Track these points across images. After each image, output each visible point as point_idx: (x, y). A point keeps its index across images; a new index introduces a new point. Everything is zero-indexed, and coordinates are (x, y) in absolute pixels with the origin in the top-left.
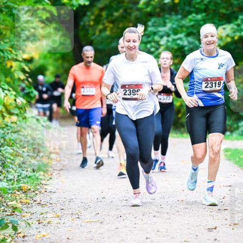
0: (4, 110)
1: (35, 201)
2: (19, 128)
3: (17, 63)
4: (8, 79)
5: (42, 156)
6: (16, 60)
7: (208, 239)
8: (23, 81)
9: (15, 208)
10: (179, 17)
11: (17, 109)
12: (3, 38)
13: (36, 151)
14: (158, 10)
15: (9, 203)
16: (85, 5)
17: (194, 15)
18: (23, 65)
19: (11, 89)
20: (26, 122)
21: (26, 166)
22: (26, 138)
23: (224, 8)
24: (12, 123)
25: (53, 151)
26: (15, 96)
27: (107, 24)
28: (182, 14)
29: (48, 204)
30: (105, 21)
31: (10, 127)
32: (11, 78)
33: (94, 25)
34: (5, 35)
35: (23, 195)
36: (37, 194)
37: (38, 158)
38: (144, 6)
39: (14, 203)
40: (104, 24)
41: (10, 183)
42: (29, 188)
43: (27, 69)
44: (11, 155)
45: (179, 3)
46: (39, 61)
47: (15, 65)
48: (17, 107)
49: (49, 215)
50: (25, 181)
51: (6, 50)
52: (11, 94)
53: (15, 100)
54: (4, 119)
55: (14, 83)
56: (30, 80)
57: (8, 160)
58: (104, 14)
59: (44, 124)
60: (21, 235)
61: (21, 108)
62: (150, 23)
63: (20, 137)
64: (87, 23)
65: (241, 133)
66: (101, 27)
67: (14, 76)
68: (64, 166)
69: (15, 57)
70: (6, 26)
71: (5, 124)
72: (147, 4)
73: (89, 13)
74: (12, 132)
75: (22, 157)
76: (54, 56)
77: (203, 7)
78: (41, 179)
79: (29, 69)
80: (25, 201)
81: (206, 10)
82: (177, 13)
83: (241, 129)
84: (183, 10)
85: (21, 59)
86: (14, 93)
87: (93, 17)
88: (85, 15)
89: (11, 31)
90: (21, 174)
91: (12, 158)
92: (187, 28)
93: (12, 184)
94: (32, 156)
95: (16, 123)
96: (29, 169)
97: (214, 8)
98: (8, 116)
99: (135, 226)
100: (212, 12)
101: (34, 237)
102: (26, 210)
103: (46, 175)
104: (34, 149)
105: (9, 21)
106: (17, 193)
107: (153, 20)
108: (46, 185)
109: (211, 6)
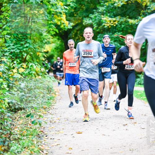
0: (36, 73)
1: (49, 113)
2: (42, 82)
3: (41, 53)
4: (38, 60)
5: (52, 93)
6: (41, 52)
7: (124, 129)
8: (44, 61)
9: (40, 116)
10: (111, 33)
11: (41, 73)
12: (35, 43)
13: (50, 91)
14: (102, 31)
15: (38, 114)
16: (70, 28)
17: (117, 33)
18: (44, 54)
19: (39, 65)
20: (45, 79)
21: (45, 97)
22: (45, 85)
23: (130, 30)
24: (39, 79)
25: (57, 91)
26: (40, 67)
27: (80, 37)
28: (112, 33)
29: (54, 114)
30: (79, 35)
31: (38, 81)
32: (39, 60)
33: (74, 37)
34: (36, 41)
35: (44, 110)
36: (49, 110)
37: (50, 94)
38: (96, 29)
39: (40, 113)
40: (78, 37)
41: (38, 105)
42: (46, 107)
43: (46, 56)
44: (39, 93)
45: (111, 28)
46: (51, 52)
47: (40, 54)
48: (41, 72)
49: (55, 119)
50: (45, 104)
51: (37, 48)
52: (39, 67)
53: (41, 69)
54: (36, 77)
55: (40, 62)
56: (47, 60)
57: (37, 95)
58: (79, 32)
59: (53, 80)
60: (43, 127)
61: (43, 73)
62: (98, 36)
63: (43, 85)
64: (71, 36)
65: (137, 84)
66: (77, 38)
67: (40, 59)
68: (61, 98)
69: (40, 51)
70: (37, 37)
71: (36, 80)
72: (97, 28)
73: (72, 32)
74: (39, 83)
75: (43, 93)
76: (57, 51)
77: (121, 29)
78: (52, 103)
79: (47, 56)
80: (45, 113)
81: (122, 31)
82: (110, 32)
83: (137, 82)
84: (113, 30)
85: (43, 52)
86: (40, 66)
87: (74, 34)
88: (70, 33)
89: (39, 40)
90: (43, 101)
91: (39, 94)
92: (114, 38)
93: (39, 105)
94: (48, 93)
95: (41, 79)
96: (46, 99)
97: (126, 30)
98: (37, 76)
99: (92, 123)
100: (125, 31)
101: (48, 128)
102: (45, 116)
103: (54, 101)
104: (49, 90)
105: (38, 35)
106: (41, 109)
107: (100, 35)
108: (54, 106)
109: (125, 29)
